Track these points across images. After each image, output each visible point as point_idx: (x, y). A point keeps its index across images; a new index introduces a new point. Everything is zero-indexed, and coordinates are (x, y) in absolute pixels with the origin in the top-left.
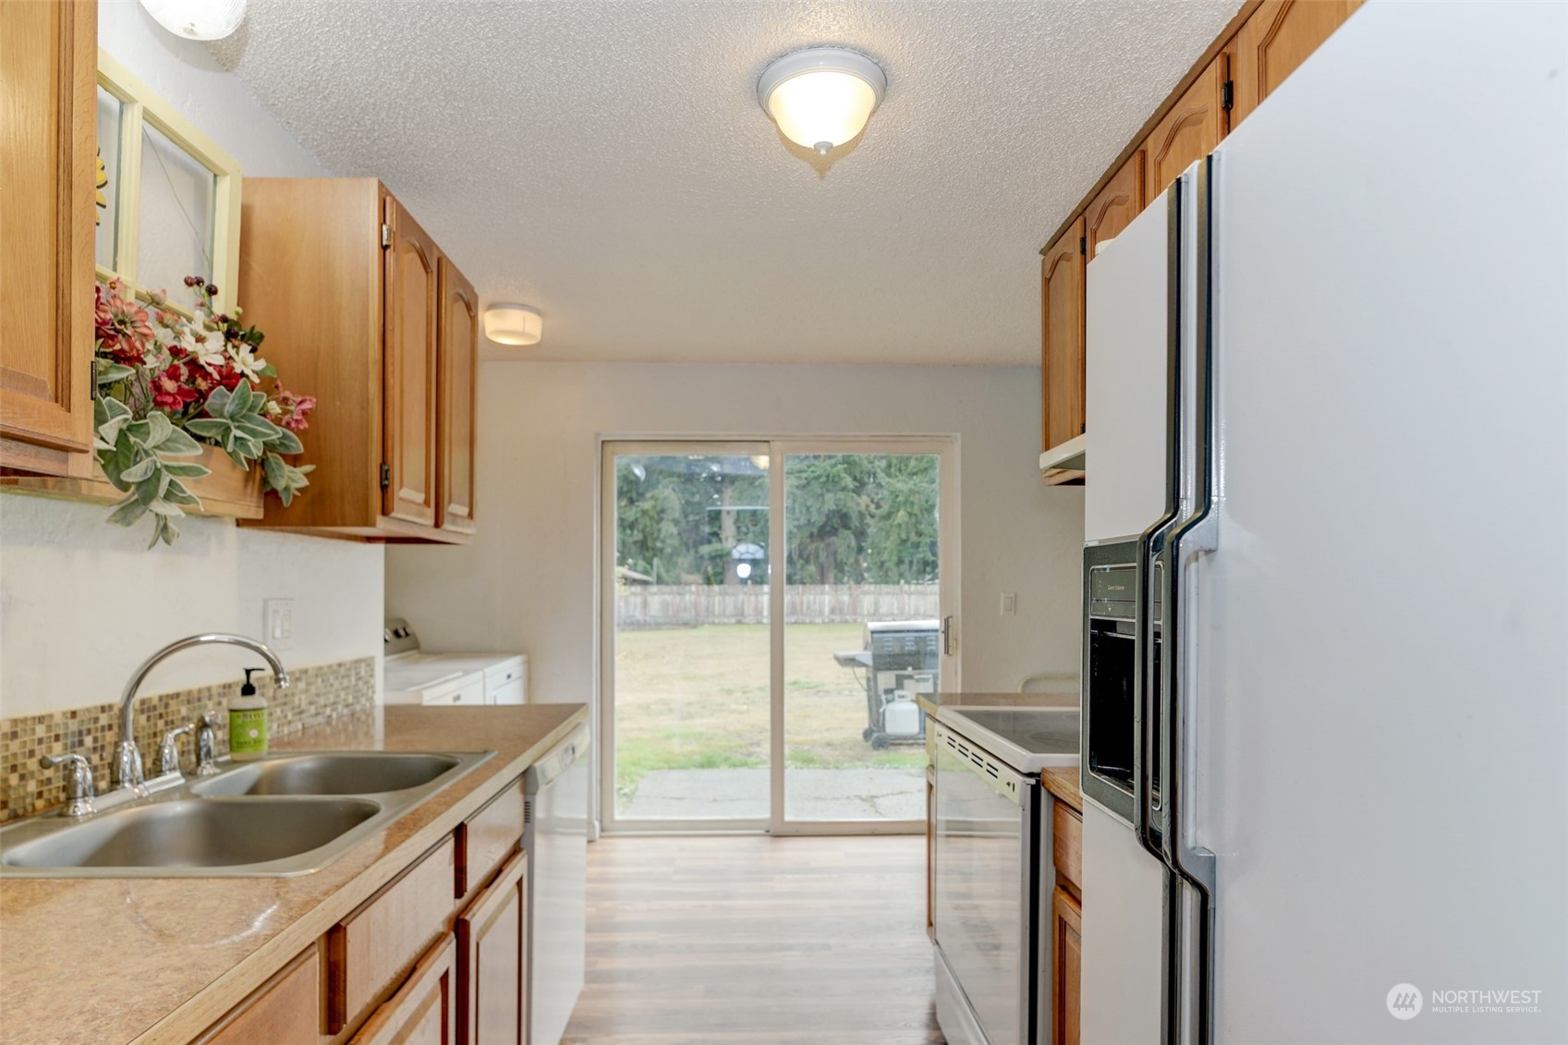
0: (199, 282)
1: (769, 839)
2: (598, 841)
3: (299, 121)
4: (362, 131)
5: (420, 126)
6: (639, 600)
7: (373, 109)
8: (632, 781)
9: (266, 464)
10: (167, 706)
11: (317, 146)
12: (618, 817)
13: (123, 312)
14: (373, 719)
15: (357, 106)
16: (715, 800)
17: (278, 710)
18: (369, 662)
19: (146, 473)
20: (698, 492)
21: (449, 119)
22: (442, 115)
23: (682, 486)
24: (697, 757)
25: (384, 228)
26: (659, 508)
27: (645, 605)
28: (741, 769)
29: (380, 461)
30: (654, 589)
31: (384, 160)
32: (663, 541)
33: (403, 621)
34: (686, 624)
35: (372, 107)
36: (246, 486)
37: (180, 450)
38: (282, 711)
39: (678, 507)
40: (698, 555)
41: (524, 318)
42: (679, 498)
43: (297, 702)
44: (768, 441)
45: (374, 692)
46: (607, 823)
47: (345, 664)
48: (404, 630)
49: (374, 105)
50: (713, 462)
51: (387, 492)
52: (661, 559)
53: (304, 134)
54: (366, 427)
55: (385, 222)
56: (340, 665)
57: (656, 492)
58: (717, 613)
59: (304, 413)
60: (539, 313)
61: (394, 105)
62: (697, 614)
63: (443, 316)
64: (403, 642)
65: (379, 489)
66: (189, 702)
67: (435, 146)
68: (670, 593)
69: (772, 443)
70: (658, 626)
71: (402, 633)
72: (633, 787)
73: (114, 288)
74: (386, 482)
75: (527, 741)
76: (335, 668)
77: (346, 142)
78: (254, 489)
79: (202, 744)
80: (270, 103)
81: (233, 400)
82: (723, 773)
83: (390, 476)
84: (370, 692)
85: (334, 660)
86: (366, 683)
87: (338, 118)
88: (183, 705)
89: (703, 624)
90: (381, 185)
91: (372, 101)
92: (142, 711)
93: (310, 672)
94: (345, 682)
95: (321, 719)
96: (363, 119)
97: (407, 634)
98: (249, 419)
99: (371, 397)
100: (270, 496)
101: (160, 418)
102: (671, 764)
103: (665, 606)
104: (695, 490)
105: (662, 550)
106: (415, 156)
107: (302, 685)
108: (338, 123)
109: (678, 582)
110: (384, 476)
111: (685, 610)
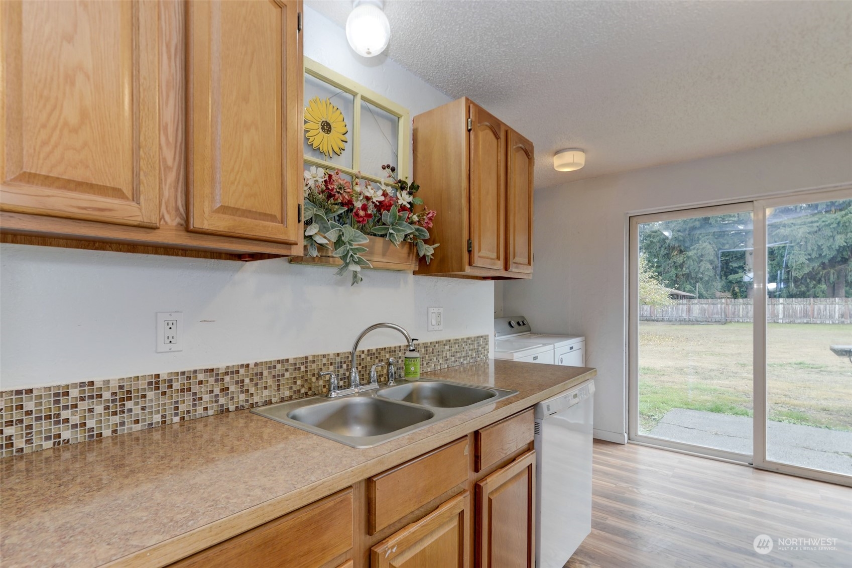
0: (388, 166)
1: (751, 469)
2: (627, 445)
3: (441, 83)
4: (467, 78)
5: (491, 64)
6: (685, 307)
7: (468, 64)
8: (661, 413)
9: (418, 245)
10: (379, 353)
11: (452, 93)
12: (640, 433)
13: (340, 184)
14: (488, 365)
15: (461, 65)
16: (717, 434)
17: (435, 358)
18: (485, 338)
19: (344, 252)
20: (728, 243)
21: (504, 54)
22: (500, 53)
23: (716, 240)
24: (709, 405)
25: (469, 120)
26: (699, 254)
27: (689, 310)
28: (742, 417)
29: (467, 238)
30: (696, 301)
31: (481, 89)
32: (703, 274)
33: (523, 317)
34: (718, 322)
35: (467, 63)
36: (409, 256)
37: (360, 241)
38: (437, 359)
39: (712, 253)
40: (728, 281)
41: (574, 155)
42: (713, 248)
43: (444, 355)
44: (752, 201)
45: (488, 352)
46: (632, 436)
47: (471, 338)
48: (523, 322)
49: (468, 61)
50: (739, 224)
51: (471, 254)
52: (702, 283)
53: (445, 89)
54: (461, 223)
55: (469, 118)
56: (468, 338)
57: (697, 246)
58: (741, 316)
59: (430, 219)
60: (583, 150)
61: (476, 57)
62: (726, 316)
63: (509, 160)
64: (522, 327)
65: (467, 253)
66: (390, 352)
67: (502, 72)
68: (706, 304)
69: (755, 202)
70: (697, 322)
71: (521, 323)
72: (660, 416)
73: (338, 174)
74: (470, 249)
75: (541, 388)
76: (465, 340)
77: (463, 86)
78: (413, 258)
79: (390, 371)
80: (427, 78)
81: (390, 216)
82: (727, 418)
83: (472, 246)
84: (486, 352)
85: (465, 336)
86: (484, 348)
87: (456, 75)
88: (387, 353)
89: (731, 322)
90: (467, 99)
91: (466, 60)
92: (368, 355)
93: (452, 341)
94: (471, 347)
95: (457, 363)
96: (465, 71)
97: (524, 324)
98: (400, 225)
99: (463, 207)
100: (422, 260)
101: (348, 228)
102: (688, 406)
103: (703, 311)
104: (725, 242)
105: (701, 279)
106: (494, 81)
107: (447, 347)
108: (456, 78)
109: (713, 297)
110: (469, 246)
111: (717, 313)
